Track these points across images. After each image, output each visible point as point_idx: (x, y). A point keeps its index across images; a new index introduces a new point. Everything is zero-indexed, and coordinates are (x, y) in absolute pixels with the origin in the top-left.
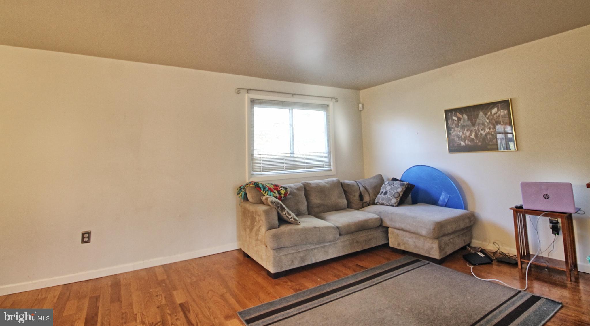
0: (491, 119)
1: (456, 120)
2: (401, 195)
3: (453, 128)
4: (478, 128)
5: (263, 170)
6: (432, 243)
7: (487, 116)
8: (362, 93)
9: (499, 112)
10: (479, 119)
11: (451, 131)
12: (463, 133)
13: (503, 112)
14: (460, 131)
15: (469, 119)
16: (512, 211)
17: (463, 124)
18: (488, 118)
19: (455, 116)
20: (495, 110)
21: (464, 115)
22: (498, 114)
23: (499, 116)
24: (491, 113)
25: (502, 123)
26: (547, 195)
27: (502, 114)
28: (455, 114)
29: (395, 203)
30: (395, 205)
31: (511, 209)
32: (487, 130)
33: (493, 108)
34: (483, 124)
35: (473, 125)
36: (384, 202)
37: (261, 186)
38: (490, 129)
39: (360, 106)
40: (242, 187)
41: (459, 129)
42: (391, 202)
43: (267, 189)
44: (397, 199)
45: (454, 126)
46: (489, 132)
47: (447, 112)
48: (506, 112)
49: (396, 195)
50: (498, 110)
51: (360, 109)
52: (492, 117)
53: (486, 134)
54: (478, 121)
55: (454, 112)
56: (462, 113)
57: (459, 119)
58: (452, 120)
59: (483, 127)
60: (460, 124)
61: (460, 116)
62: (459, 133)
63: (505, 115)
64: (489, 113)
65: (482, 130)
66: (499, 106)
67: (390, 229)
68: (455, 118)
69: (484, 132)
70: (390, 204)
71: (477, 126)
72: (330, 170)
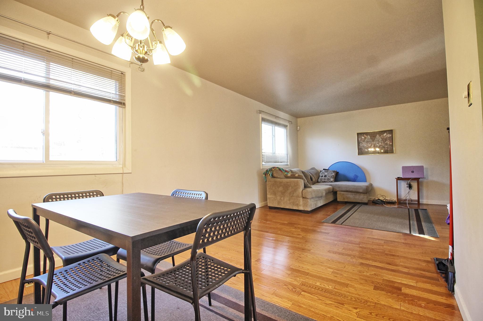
0: (383, 139)
1: (363, 138)
2: (335, 177)
3: (361, 142)
4: (375, 143)
5: (266, 162)
6: (364, 196)
7: (381, 137)
8: (299, 120)
9: (387, 136)
10: (376, 138)
11: (360, 144)
12: (367, 145)
13: (389, 135)
14: (365, 144)
15: (371, 138)
16: (396, 179)
17: (367, 141)
18: (381, 138)
19: (363, 136)
20: (385, 134)
21: (368, 136)
22: (386, 136)
23: (387, 137)
24: (383, 135)
25: (388, 141)
26: (413, 171)
27: (389, 136)
28: (363, 135)
29: (333, 181)
30: (333, 182)
31: (396, 178)
32: (380, 144)
33: (384, 133)
34: (378, 141)
35: (373, 141)
36: (326, 180)
37: (282, 169)
38: (382, 143)
39: (298, 128)
40: (268, 170)
41: (365, 143)
42: (330, 180)
43: (285, 171)
44: (333, 179)
45: (362, 141)
46: (381, 145)
47: (358, 134)
48: (391, 135)
49: (333, 177)
50: (387, 134)
51: (298, 130)
52: (383, 138)
53: (379, 145)
54: (376, 139)
55: (362, 134)
56: (367, 135)
57: (365, 138)
58: (361, 138)
59: (378, 142)
60: (365, 141)
61: (366, 136)
62: (364, 145)
63: (390, 137)
64: (382, 136)
65: (377, 144)
66: (388, 133)
67: (338, 192)
68: (363, 137)
69: (379, 144)
70: (330, 181)
71: (375, 142)
72: (287, 165)
